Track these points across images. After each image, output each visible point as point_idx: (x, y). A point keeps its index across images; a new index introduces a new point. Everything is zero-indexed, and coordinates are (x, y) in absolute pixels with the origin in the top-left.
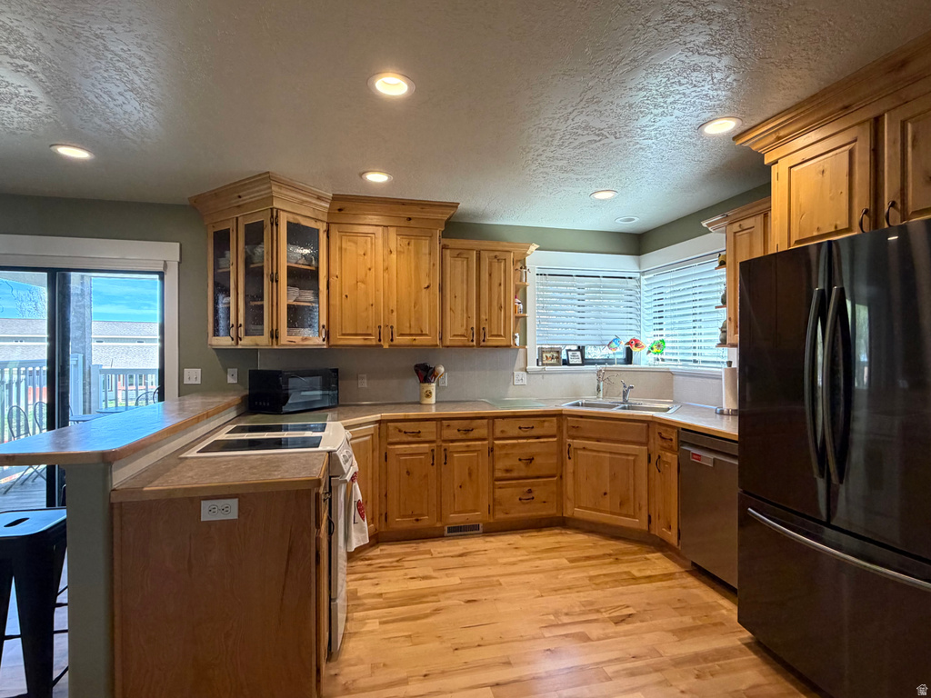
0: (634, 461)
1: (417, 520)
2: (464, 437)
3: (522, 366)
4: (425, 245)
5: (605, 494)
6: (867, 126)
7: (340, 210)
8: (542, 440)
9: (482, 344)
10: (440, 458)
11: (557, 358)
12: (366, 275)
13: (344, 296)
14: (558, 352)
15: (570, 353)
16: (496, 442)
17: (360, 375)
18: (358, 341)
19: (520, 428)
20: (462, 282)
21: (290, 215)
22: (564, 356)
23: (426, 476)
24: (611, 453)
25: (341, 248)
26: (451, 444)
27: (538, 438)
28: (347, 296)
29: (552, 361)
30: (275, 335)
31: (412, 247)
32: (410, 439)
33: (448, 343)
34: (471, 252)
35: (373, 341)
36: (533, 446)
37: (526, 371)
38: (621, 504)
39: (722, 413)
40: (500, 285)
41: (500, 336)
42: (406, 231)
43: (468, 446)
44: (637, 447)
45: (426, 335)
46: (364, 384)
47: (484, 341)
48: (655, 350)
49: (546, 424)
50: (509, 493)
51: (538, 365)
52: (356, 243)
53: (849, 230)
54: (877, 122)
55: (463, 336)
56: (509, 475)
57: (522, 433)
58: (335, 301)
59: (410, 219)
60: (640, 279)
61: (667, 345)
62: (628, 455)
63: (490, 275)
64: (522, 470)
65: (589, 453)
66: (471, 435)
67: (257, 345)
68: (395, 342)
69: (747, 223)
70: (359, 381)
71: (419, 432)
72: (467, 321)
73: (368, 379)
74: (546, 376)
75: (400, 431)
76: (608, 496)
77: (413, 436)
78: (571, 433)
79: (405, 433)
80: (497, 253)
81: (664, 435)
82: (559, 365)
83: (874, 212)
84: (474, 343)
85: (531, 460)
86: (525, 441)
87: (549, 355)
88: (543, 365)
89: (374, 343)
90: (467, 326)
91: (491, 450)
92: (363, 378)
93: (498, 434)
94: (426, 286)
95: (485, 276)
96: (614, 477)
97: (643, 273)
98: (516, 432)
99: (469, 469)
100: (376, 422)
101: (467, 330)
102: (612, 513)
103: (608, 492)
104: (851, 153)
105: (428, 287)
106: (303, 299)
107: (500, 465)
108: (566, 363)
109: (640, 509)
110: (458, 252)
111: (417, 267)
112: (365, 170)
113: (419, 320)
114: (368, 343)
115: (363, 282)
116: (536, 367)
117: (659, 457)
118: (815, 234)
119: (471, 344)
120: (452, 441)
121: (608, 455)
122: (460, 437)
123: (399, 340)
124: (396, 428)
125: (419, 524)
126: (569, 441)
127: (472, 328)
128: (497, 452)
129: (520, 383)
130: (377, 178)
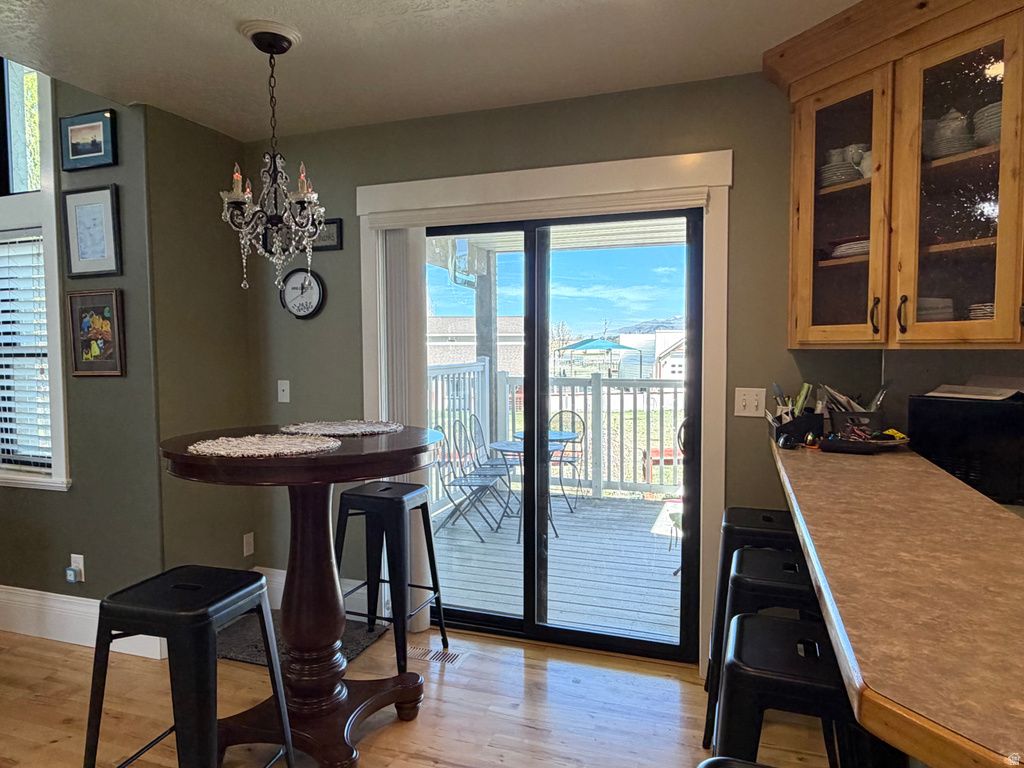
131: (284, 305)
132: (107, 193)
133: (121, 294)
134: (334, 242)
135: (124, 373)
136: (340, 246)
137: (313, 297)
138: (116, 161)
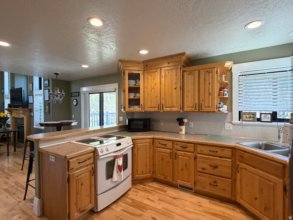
0: (274, 186)
1: (165, 178)
2: (184, 150)
3: (230, 121)
4: (174, 72)
5: (256, 199)
7: (146, 65)
8: (222, 159)
9: (201, 110)
10: (174, 156)
11: (253, 118)
12: (155, 86)
14: (253, 114)
15: (263, 115)
16: (198, 155)
17: (161, 121)
18: (152, 109)
19: (210, 151)
20: (192, 84)
21: (129, 71)
22: (258, 116)
23: (168, 162)
24: (260, 176)
25: (147, 78)
26: (178, 152)
27: (221, 157)
28: (149, 94)
29: (250, 119)
30: (124, 108)
31: (170, 74)
32: (163, 147)
33: (186, 110)
34: (195, 71)
35: (156, 109)
36: (217, 161)
37: (232, 123)
38: (265, 209)
40: (210, 84)
41: (210, 107)
42: (168, 68)
43: (185, 154)
44: (276, 178)
45: (175, 107)
46: (162, 124)
47: (201, 109)
49: (225, 151)
50: (204, 179)
51: (239, 120)
52: (151, 76)
55: (192, 107)
56: (204, 171)
57: (211, 153)
58: (146, 96)
59: (169, 63)
62: (271, 181)
63: (205, 80)
64: (210, 170)
65: (248, 172)
66: (186, 149)
68: (164, 110)
70: (161, 123)
71: (166, 145)
72: (194, 101)
73: (164, 123)
74: (244, 127)
75: (159, 143)
76: (257, 201)
77: (164, 146)
78: (240, 159)
79: (161, 144)
80: (208, 70)
82: (255, 121)
84: (197, 110)
85: (216, 167)
86: (213, 157)
87: (247, 116)
88: (242, 121)
90: (194, 103)
91: (195, 158)
92: (162, 122)
93: (199, 151)
94: (175, 88)
95: (202, 80)
96: (261, 191)
98: (208, 152)
99: (186, 164)
100: (152, 138)
102: (260, 212)
103: (258, 198)
105: (176, 88)
106: (136, 96)
107: (200, 165)
108: (259, 120)
110: (190, 72)
111: (172, 81)
113: (172, 101)
115: (154, 89)
116: (238, 121)
119: (196, 110)
120: (179, 151)
121: (258, 177)
122: (182, 149)
123: (166, 109)
124: (158, 142)
125: (166, 180)
126: (238, 163)
127: (196, 104)
128: (198, 159)
129: (229, 129)
130: (144, 52)
131: (73, 104)
132: (48, 90)
133: (49, 103)
134: (78, 95)
135: (49, 114)
136: (79, 96)
137: (76, 103)
138: (49, 86)
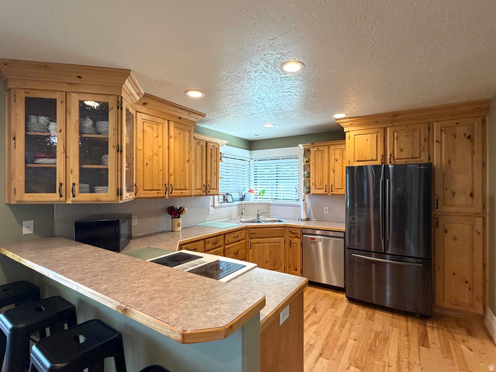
0: (279, 245)
2: (215, 247)
3: (212, 204)
4: (187, 136)
5: (267, 262)
6: (383, 129)
7: (144, 104)
8: (241, 242)
9: (208, 193)
11: (223, 199)
12: (158, 150)
13: (145, 164)
16: (226, 247)
17: (133, 217)
18: (154, 194)
19: (234, 237)
21: (126, 103)
24: (269, 243)
25: (143, 130)
27: (239, 241)
28: (147, 164)
30: (119, 193)
31: (181, 135)
33: (194, 194)
34: (203, 142)
37: (214, 207)
38: (274, 265)
39: (301, 220)
40: (215, 161)
41: (215, 189)
42: (179, 126)
43: (216, 251)
44: (280, 238)
45: (187, 189)
48: (262, 194)
49: (242, 233)
52: (152, 128)
53: (376, 160)
54: (385, 129)
55: (200, 189)
57: (234, 240)
58: (140, 167)
59: (180, 118)
60: (249, 162)
61: (266, 192)
62: (276, 242)
63: (211, 156)
65: (260, 245)
66: (217, 245)
67: (99, 201)
68: (173, 194)
69: (321, 148)
70: (133, 221)
72: (202, 181)
73: (138, 219)
76: (268, 262)
78: (251, 237)
80: (213, 144)
81: (293, 232)
83: (384, 157)
84: (205, 193)
85: (238, 253)
86: (235, 244)
89: (162, 195)
90: (202, 183)
91: (224, 251)
92: (135, 219)
93: (227, 242)
94: (188, 160)
95: (209, 156)
96: (271, 253)
97: (251, 159)
98: (232, 240)
101: (201, 186)
104: (377, 136)
109: (281, 265)
110: (198, 141)
111: (184, 149)
112: (188, 89)
113: (184, 180)
114: (159, 195)
115: (156, 155)
116: (218, 204)
117: (290, 241)
118: (364, 159)
119: (203, 194)
120: (209, 250)
121: (268, 244)
122: (213, 247)
123: (175, 193)
124: (186, 248)
126: (250, 240)
127: (204, 185)
128: (226, 252)
130: (195, 94)
